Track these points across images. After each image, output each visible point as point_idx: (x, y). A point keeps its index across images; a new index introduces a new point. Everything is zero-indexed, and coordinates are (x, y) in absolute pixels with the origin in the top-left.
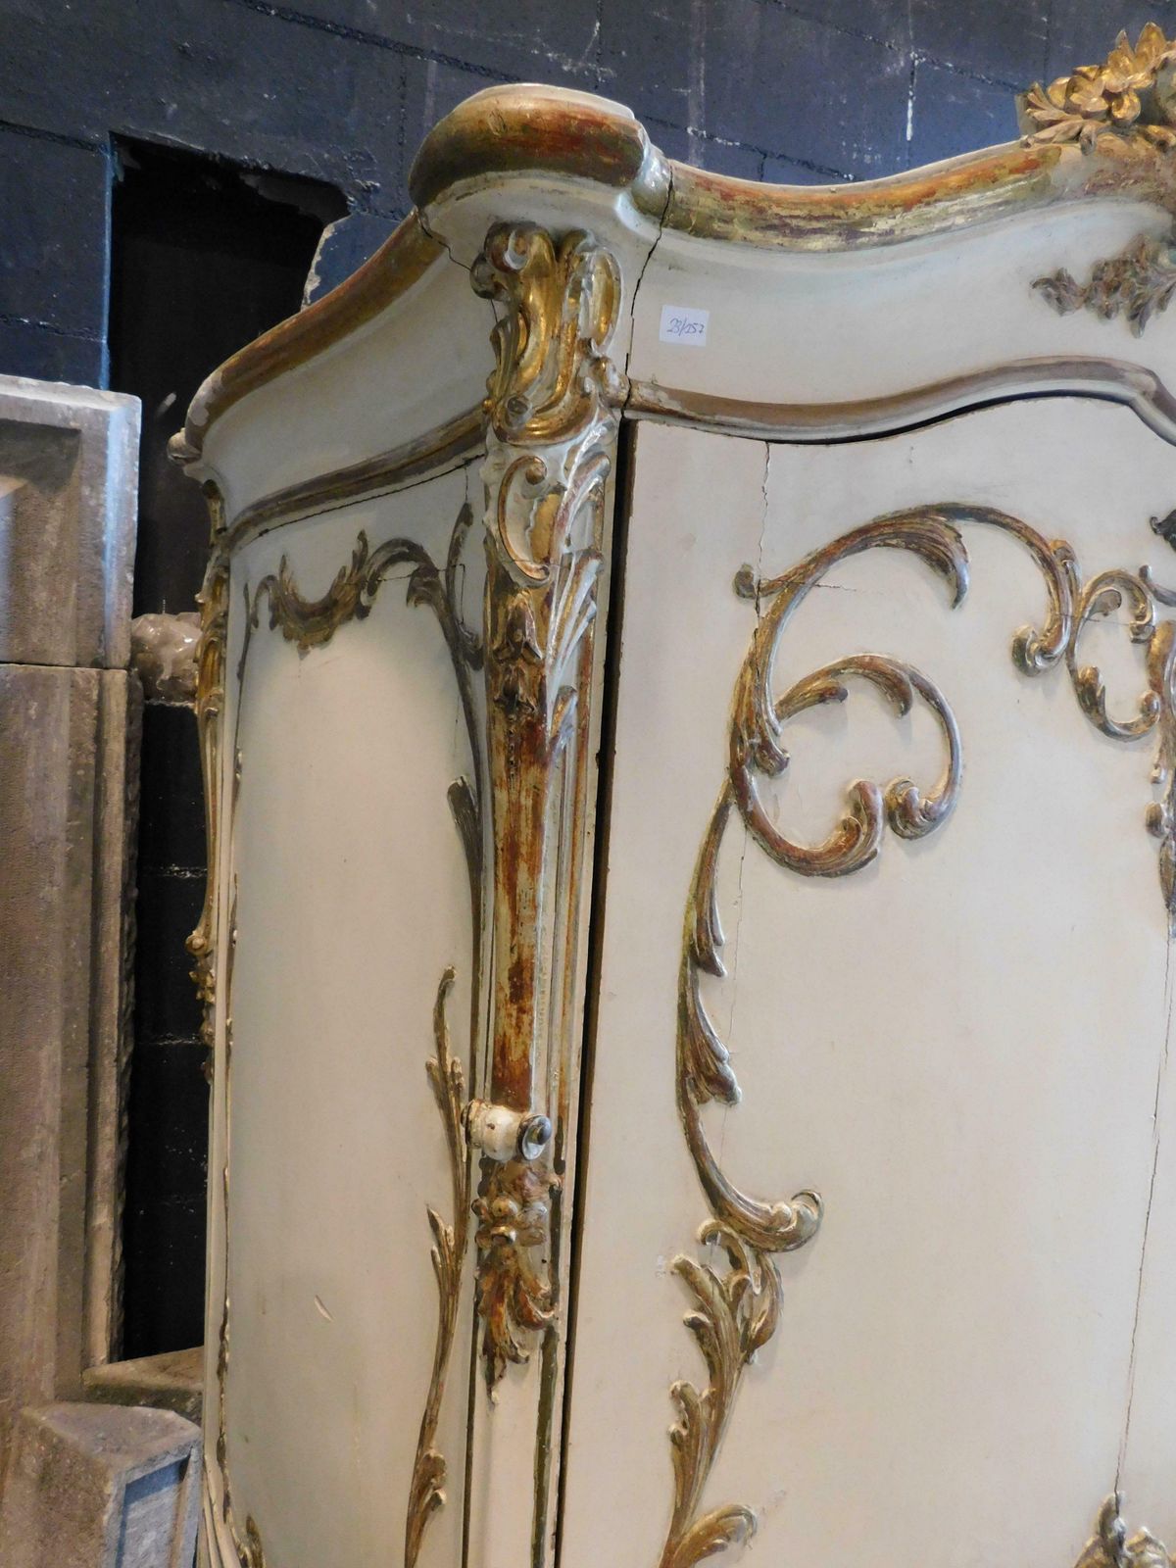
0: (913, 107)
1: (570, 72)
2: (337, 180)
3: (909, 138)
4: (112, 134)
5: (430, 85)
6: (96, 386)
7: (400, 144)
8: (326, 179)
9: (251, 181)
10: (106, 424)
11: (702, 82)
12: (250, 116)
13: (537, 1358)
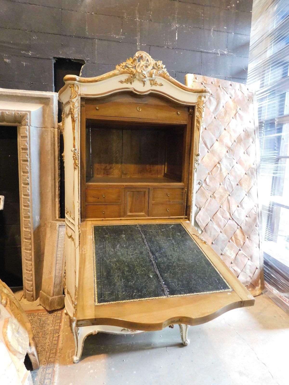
0: (177, 34)
1: (118, 38)
2: (83, 59)
3: (177, 39)
4: (53, 57)
5: (96, 43)
6: (52, 92)
7: (92, 53)
8: (82, 59)
9: (72, 60)
10: (53, 97)
11: (139, 36)
12: (71, 52)
13: (77, 169)
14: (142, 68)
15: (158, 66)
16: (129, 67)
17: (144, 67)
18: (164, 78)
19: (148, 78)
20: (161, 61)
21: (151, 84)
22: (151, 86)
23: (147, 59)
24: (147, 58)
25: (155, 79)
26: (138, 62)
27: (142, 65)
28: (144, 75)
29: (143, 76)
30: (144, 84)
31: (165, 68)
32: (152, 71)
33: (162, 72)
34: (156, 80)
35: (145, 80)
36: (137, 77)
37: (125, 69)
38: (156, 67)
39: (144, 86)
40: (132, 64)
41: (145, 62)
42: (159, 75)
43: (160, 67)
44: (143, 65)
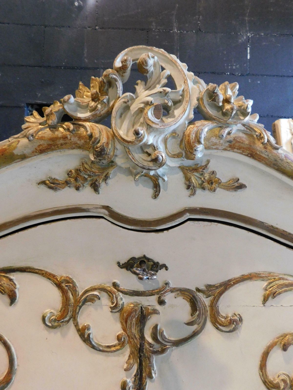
3: (249, 58)
4: (27, 104)
12: (57, 93)
14: (142, 120)
15: (221, 104)
16: (80, 119)
17: (150, 113)
18: (253, 155)
19: (172, 163)
20: (233, 84)
21: (188, 187)
22: (188, 192)
23: (170, 78)
24: (167, 72)
25: (208, 162)
26: (124, 92)
27: (142, 105)
28: (150, 150)
29: (149, 155)
30: (157, 187)
31: (253, 112)
32: (193, 129)
33: (243, 128)
34: (212, 167)
35: (160, 171)
36: (119, 161)
37: (61, 129)
38: (210, 111)
39: (156, 196)
40: (93, 104)
41: (158, 88)
42: (227, 144)
43: (232, 109)
44: (147, 104)
